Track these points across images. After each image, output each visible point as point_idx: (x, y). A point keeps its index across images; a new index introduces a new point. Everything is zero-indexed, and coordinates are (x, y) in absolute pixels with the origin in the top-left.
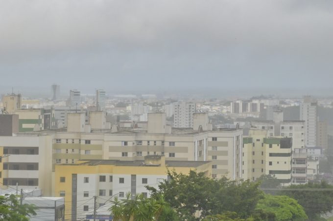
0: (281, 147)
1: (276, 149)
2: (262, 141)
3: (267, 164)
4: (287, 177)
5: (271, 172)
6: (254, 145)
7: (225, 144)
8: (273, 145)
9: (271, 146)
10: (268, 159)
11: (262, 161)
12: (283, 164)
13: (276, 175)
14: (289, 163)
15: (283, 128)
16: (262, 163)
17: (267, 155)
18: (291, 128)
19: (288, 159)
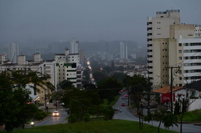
0: (72, 68)
1: (70, 68)
2: (63, 65)
3: (66, 75)
4: (75, 80)
5: (68, 79)
6: (59, 67)
7: (49, 67)
8: (68, 67)
9: (67, 67)
10: (66, 73)
11: (64, 74)
12: (73, 75)
13: (70, 80)
14: (75, 74)
15: (69, 57)
16: (64, 75)
17: (66, 71)
18: (73, 57)
19: (75, 73)
